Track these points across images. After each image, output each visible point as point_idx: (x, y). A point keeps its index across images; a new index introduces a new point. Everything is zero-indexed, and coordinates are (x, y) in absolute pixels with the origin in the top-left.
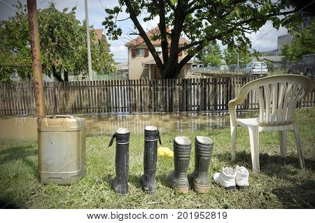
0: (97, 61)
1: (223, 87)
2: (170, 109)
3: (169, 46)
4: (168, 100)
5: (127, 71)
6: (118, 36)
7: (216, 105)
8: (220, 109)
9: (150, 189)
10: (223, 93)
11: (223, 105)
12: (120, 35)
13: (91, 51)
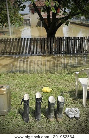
0: (13, 19)
1: (78, 41)
2: (51, 53)
3: (51, 17)
4: (50, 48)
5: (29, 20)
6: (24, 9)
7: (74, 51)
8: (76, 53)
9: (38, 120)
10: (78, 45)
11: (78, 51)
12: (25, 8)
13: (9, 13)
